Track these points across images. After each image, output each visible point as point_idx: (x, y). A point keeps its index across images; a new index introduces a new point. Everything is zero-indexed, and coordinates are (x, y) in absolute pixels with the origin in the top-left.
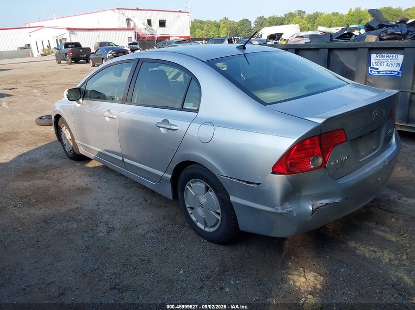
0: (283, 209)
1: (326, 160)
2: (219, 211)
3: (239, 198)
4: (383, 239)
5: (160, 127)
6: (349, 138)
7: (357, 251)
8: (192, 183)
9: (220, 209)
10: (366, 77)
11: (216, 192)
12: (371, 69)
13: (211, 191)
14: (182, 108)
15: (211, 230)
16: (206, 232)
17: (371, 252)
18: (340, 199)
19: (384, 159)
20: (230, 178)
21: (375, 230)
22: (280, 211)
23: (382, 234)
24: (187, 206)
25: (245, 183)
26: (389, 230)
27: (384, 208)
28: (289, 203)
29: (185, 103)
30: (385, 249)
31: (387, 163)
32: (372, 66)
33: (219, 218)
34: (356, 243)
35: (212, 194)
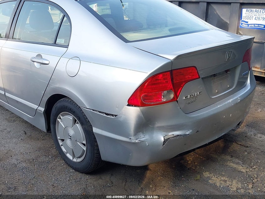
0: (136, 139)
1: (178, 95)
2: (84, 142)
3: (100, 129)
4: (235, 170)
5: (34, 62)
6: (201, 76)
7: (209, 181)
8: (63, 116)
9: (85, 141)
10: (238, 29)
11: (82, 124)
12: (242, 22)
13: (78, 123)
14: (55, 44)
15: (78, 161)
16: (74, 162)
17: (222, 182)
18: (191, 131)
19: (237, 97)
20: (93, 110)
21: (229, 162)
22: (133, 141)
23: (235, 166)
24: (59, 138)
25: (105, 115)
26: (241, 163)
27: (240, 143)
28: (143, 133)
29: (57, 39)
30: (235, 179)
31: (239, 101)
32: (243, 20)
33: (85, 149)
34: (210, 173)
35: (78, 126)
